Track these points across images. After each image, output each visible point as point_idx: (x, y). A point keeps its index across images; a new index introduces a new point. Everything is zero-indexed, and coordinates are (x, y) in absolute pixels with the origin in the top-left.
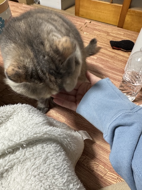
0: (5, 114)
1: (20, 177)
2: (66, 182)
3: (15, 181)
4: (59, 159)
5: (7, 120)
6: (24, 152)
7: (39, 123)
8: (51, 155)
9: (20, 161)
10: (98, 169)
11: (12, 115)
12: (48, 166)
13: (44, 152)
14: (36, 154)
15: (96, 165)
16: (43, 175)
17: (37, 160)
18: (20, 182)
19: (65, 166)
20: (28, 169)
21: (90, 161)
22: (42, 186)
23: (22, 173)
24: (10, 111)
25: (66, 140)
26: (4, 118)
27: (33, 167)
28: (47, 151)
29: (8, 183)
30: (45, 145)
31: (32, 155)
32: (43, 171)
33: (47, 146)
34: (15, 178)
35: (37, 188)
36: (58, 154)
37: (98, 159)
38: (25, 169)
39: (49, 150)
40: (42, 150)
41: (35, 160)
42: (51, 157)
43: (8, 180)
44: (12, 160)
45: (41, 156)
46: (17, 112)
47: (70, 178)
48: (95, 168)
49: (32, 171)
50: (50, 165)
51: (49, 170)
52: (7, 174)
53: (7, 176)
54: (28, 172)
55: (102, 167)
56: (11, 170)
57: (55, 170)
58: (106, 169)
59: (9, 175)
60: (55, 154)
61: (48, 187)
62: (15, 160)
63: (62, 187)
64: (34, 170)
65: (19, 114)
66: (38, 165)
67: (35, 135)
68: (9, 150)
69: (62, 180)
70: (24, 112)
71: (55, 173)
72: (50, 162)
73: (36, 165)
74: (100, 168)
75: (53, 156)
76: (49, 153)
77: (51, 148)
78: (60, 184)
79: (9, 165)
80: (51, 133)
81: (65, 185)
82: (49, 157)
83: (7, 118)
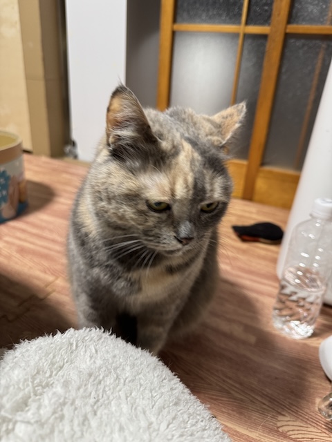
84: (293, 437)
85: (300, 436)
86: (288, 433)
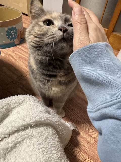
0: (18, 101)
1: (28, 148)
2: (59, 157)
3: (25, 151)
4: (55, 140)
5: (19, 106)
6: (32, 130)
7: (42, 111)
8: (50, 136)
9: (29, 137)
10: (79, 155)
11: (23, 103)
12: (48, 144)
13: (45, 133)
14: (40, 133)
15: (78, 152)
16: (45, 149)
17: (40, 138)
18: (28, 152)
19: (59, 146)
20: (34, 143)
21: (73, 148)
22: (43, 157)
23: (30, 146)
24: (22, 100)
25: (60, 127)
26: (17, 104)
27: (37, 142)
28: (47, 133)
29: (20, 151)
30: (46, 128)
31: (37, 133)
32: (44, 146)
33: (47, 129)
34: (25, 149)
35: (40, 157)
36: (55, 136)
37: (80, 147)
38: (32, 143)
39: (49, 132)
40: (44, 131)
41: (39, 138)
42: (50, 138)
43: (20, 150)
44: (23, 135)
45: (43, 136)
46: (26, 101)
47: (62, 155)
48: (77, 154)
49: (37, 145)
50: (49, 143)
51: (48, 146)
52: (19, 145)
53: (19, 146)
54: (34, 146)
55: (83, 154)
56: (22, 142)
57: (52, 147)
58: (86, 156)
59: (20, 146)
60: (52, 136)
61: (48, 158)
62: (26, 136)
63: (57, 161)
64: (38, 145)
65: (28, 103)
66: (41, 142)
67: (40, 119)
68: (22, 127)
69: (57, 155)
70: (31, 101)
71: (52, 150)
72: (49, 141)
73: (40, 141)
74: (81, 155)
75: (51, 137)
76: (48, 134)
77: (50, 131)
78: (55, 158)
79: (21, 139)
80: (51, 119)
81: (59, 159)
82: (49, 137)
83: (19, 105)
84: (93, 137)
85: (95, 137)
86: (92, 135)
